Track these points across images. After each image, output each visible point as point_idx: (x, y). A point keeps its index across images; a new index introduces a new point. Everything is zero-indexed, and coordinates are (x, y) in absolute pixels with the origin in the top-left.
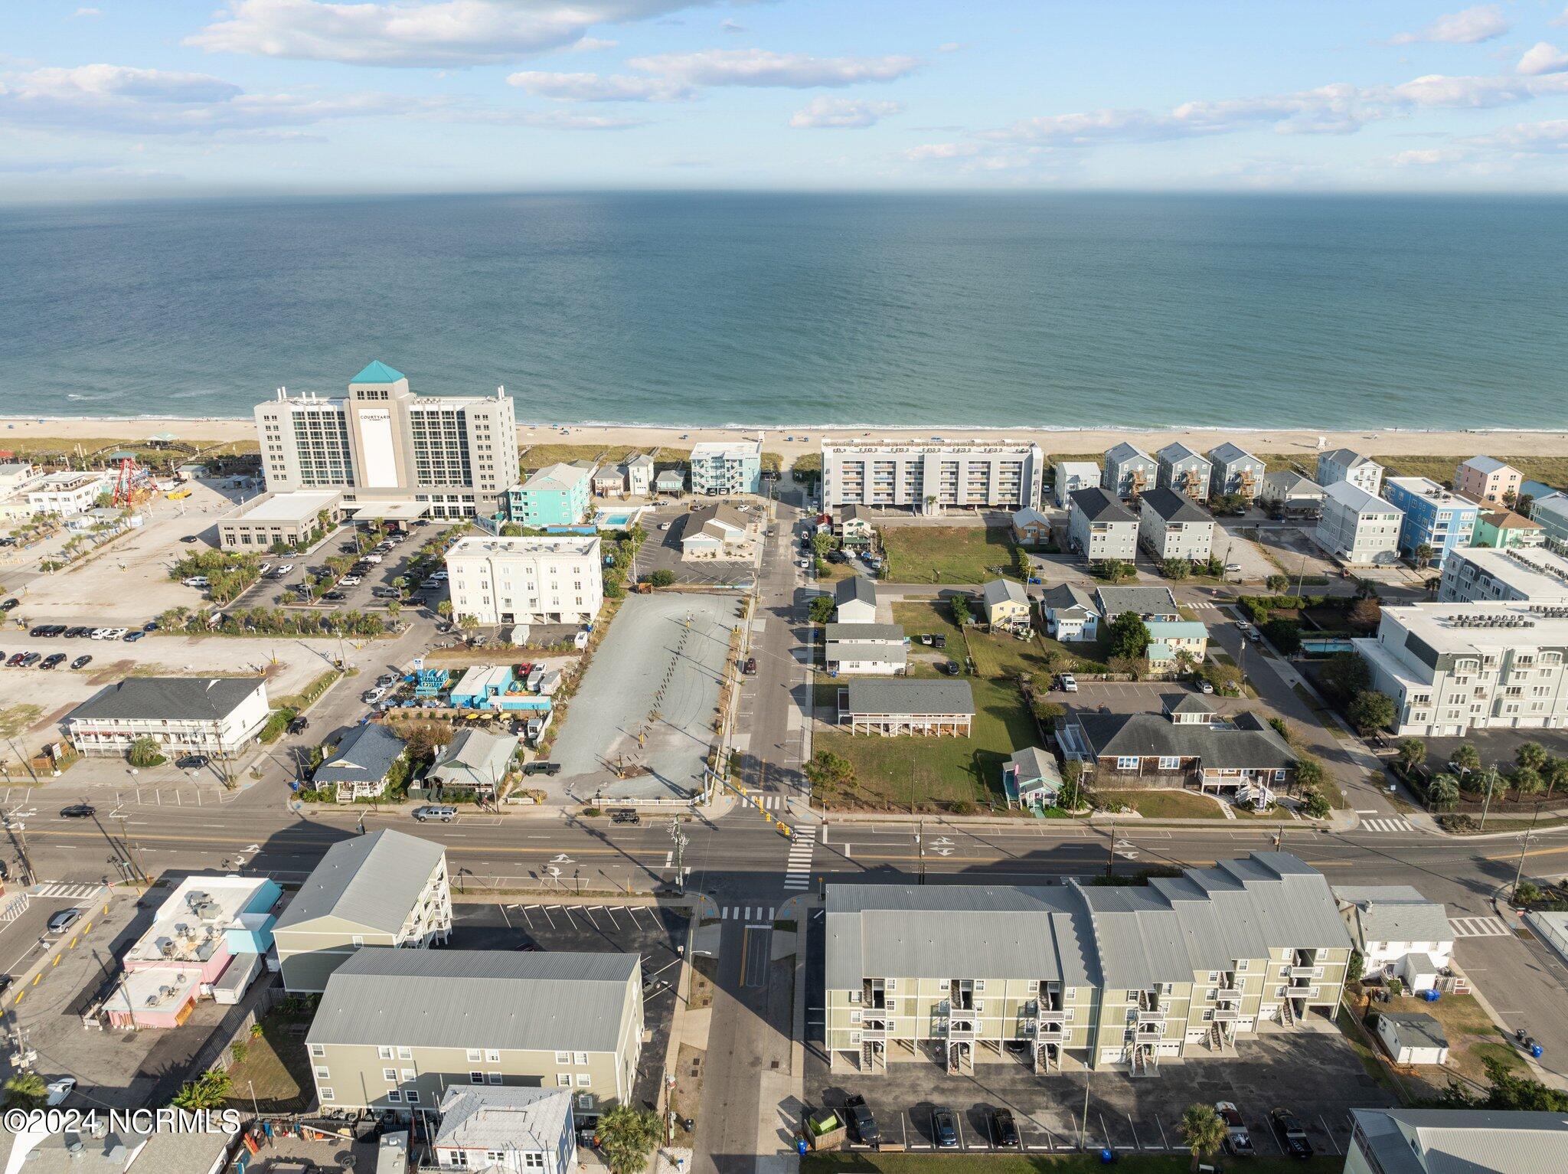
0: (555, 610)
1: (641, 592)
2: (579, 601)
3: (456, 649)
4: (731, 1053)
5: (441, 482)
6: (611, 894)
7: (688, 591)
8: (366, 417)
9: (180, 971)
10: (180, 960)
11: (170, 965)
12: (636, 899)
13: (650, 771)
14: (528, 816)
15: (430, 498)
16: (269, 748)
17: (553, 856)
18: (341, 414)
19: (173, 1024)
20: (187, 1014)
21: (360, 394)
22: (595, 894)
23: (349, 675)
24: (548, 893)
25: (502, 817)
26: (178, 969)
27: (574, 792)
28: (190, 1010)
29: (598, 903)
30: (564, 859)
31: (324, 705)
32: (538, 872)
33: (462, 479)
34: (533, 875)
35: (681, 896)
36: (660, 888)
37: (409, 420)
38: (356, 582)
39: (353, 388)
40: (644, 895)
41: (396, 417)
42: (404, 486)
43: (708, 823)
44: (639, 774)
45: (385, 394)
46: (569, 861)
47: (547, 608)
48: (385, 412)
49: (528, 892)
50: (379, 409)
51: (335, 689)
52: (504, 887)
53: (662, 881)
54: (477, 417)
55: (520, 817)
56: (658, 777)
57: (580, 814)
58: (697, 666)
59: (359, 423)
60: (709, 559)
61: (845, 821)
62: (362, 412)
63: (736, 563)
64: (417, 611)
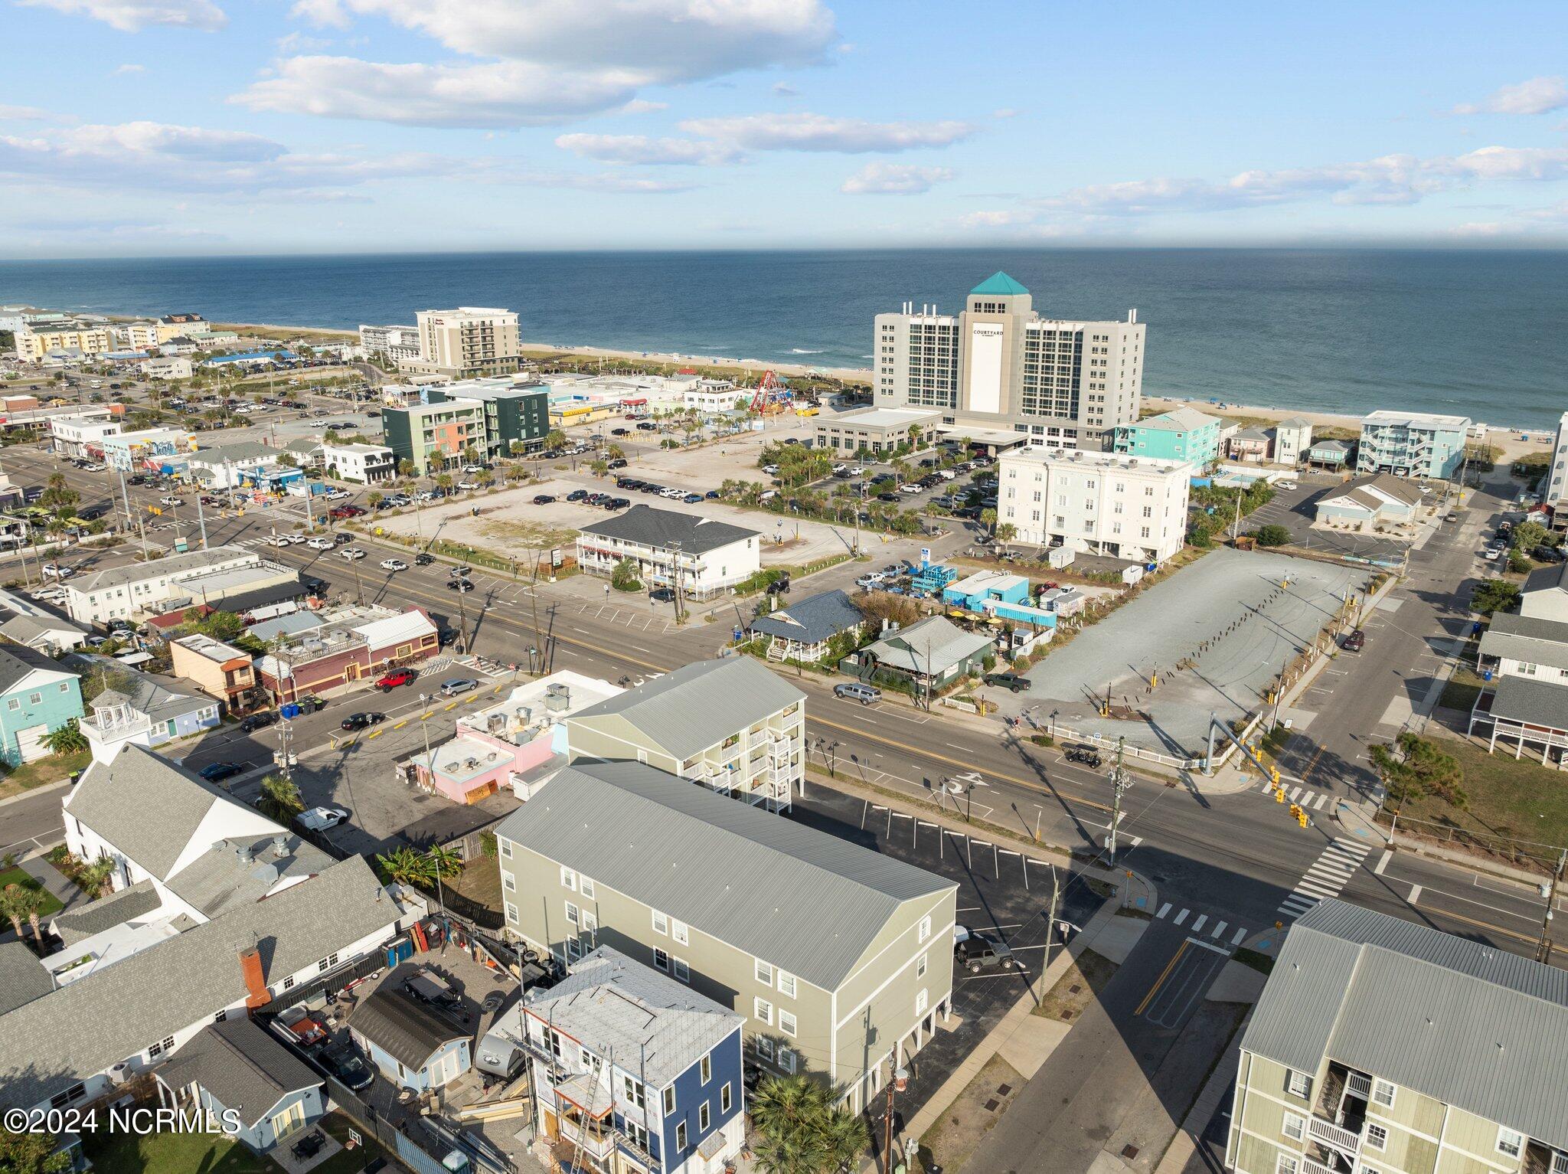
0: (1114, 539)
1: (1238, 546)
2: (1145, 532)
3: (985, 559)
4: (1066, 1101)
5: (1045, 413)
6: (1011, 835)
7: (1303, 557)
8: (979, 332)
9: (496, 749)
10: (500, 737)
11: (489, 740)
12: (1042, 851)
13: (1148, 719)
14: (961, 724)
15: (1030, 428)
16: (739, 601)
17: (964, 771)
18: (956, 329)
19: (462, 800)
20: (481, 796)
21: (978, 306)
22: (990, 828)
23: (859, 560)
24: (931, 807)
25: (930, 717)
26: (494, 746)
27: (1032, 716)
28: (488, 793)
29: (988, 839)
30: (977, 779)
31: (817, 579)
32: (934, 781)
33: (1069, 412)
34: (927, 783)
35: (1108, 868)
36: (1085, 849)
37: (1023, 339)
38: (917, 490)
39: (972, 299)
40: (1057, 850)
41: (1010, 335)
42: (1006, 412)
43: (1199, 797)
44: (1131, 718)
45: (1002, 307)
46: (980, 783)
47: (1104, 535)
48: (999, 328)
49: (907, 799)
50: (993, 324)
51: (838, 569)
52: (885, 785)
53: (1092, 843)
54: (1096, 338)
55: (953, 722)
56: (1154, 727)
57: (1026, 738)
58: (1275, 628)
59: (971, 338)
60: (1350, 531)
61: (1427, 854)
62: (977, 326)
63: (1387, 540)
64: (964, 523)
